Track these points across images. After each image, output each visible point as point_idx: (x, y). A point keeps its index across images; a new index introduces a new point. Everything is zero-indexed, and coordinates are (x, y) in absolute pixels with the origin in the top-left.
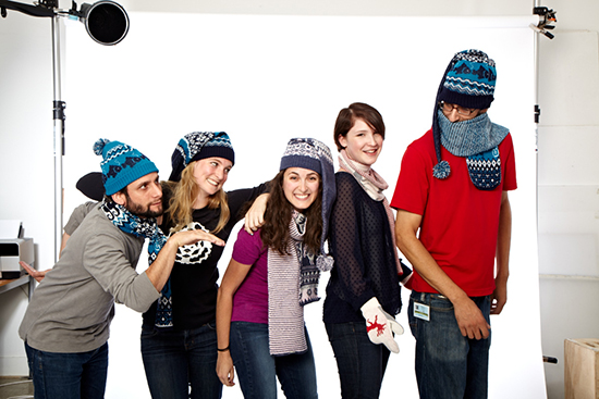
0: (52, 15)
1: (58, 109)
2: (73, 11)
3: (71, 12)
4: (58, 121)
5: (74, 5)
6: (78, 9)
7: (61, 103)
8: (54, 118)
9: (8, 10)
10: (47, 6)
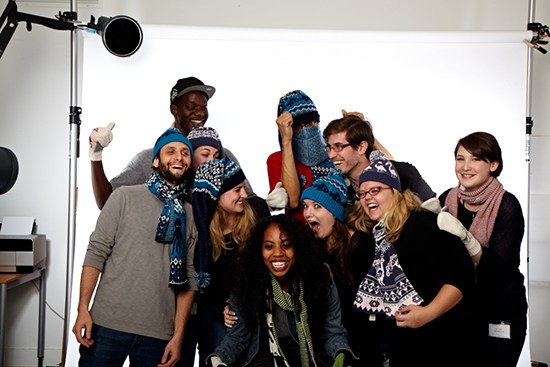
0: (72, 28)
1: (73, 114)
3: (89, 26)
4: (74, 125)
5: (93, 18)
6: (96, 23)
7: (77, 108)
8: (71, 123)
9: (32, 24)
10: (67, 18)
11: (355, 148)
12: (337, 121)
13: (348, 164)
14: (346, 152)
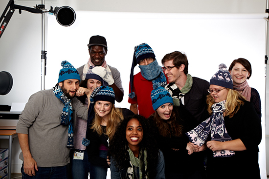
0: (42, 12)
1: (43, 54)
2: (51, 11)
3: (50, 11)
4: (43, 60)
5: (52, 8)
6: (53, 10)
7: (45, 51)
8: (42, 58)
9: (22, 10)
10: (40, 8)
11: (178, 68)
12: (169, 54)
13: (174, 76)
14: (174, 70)
